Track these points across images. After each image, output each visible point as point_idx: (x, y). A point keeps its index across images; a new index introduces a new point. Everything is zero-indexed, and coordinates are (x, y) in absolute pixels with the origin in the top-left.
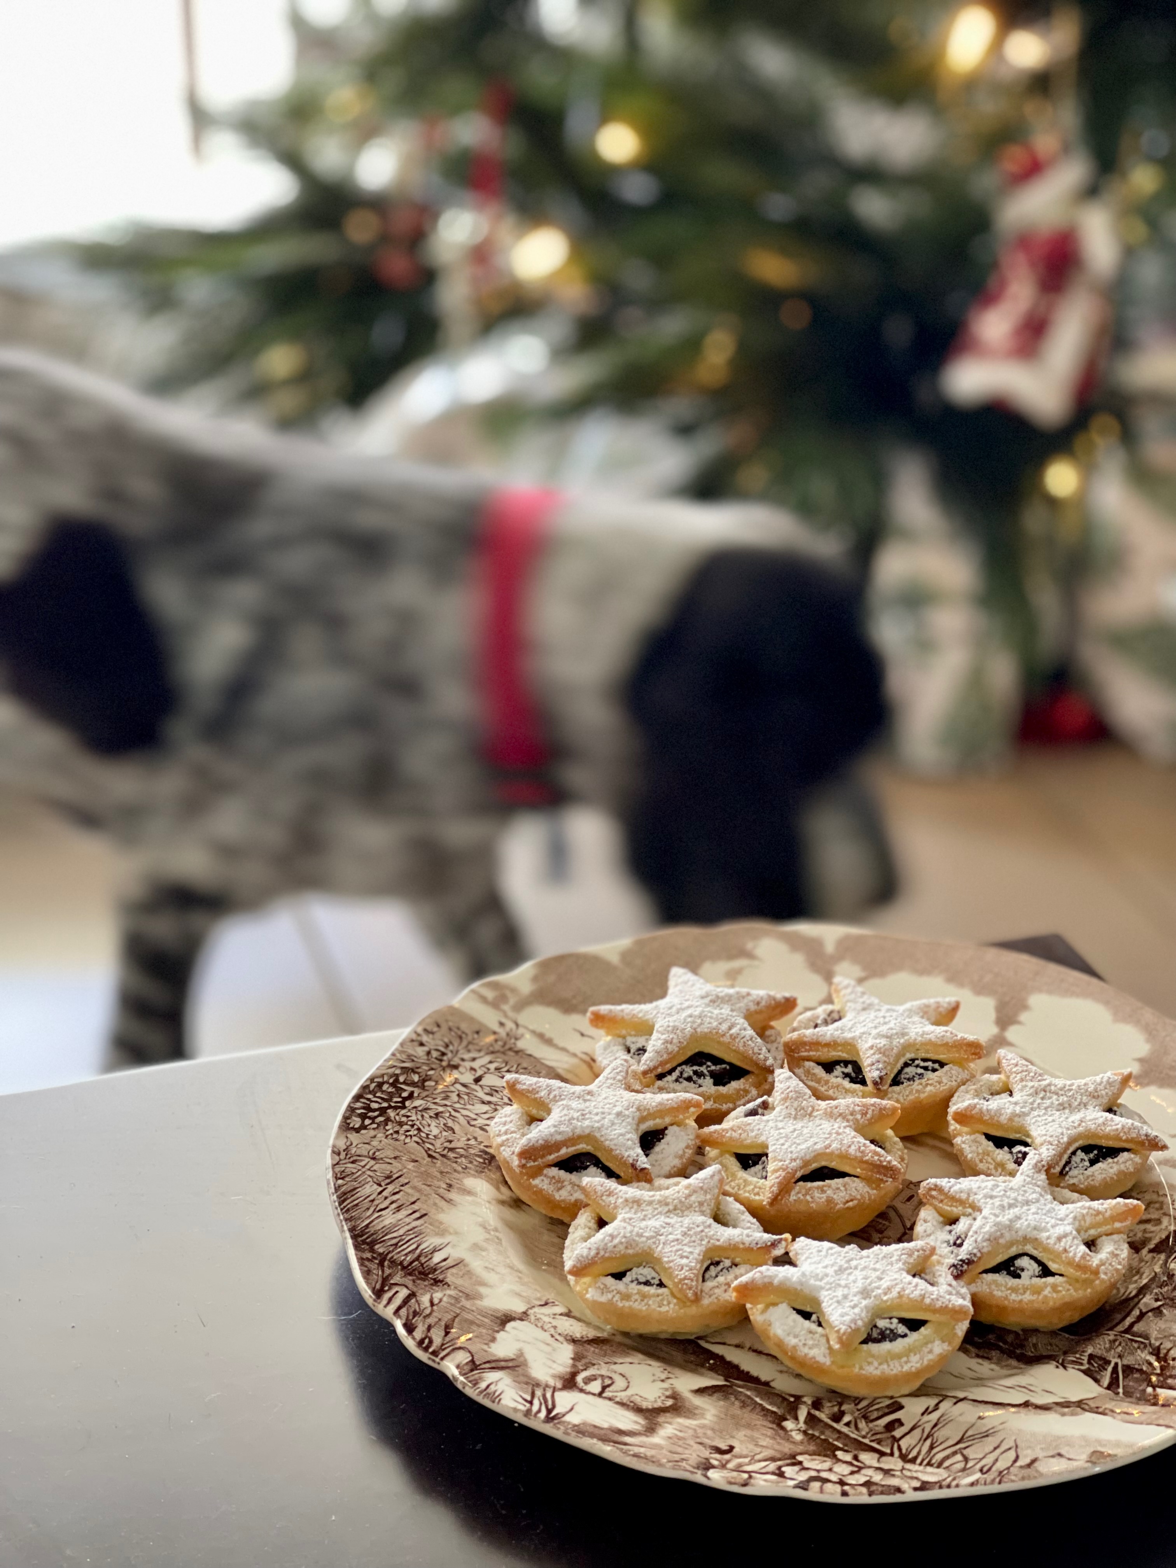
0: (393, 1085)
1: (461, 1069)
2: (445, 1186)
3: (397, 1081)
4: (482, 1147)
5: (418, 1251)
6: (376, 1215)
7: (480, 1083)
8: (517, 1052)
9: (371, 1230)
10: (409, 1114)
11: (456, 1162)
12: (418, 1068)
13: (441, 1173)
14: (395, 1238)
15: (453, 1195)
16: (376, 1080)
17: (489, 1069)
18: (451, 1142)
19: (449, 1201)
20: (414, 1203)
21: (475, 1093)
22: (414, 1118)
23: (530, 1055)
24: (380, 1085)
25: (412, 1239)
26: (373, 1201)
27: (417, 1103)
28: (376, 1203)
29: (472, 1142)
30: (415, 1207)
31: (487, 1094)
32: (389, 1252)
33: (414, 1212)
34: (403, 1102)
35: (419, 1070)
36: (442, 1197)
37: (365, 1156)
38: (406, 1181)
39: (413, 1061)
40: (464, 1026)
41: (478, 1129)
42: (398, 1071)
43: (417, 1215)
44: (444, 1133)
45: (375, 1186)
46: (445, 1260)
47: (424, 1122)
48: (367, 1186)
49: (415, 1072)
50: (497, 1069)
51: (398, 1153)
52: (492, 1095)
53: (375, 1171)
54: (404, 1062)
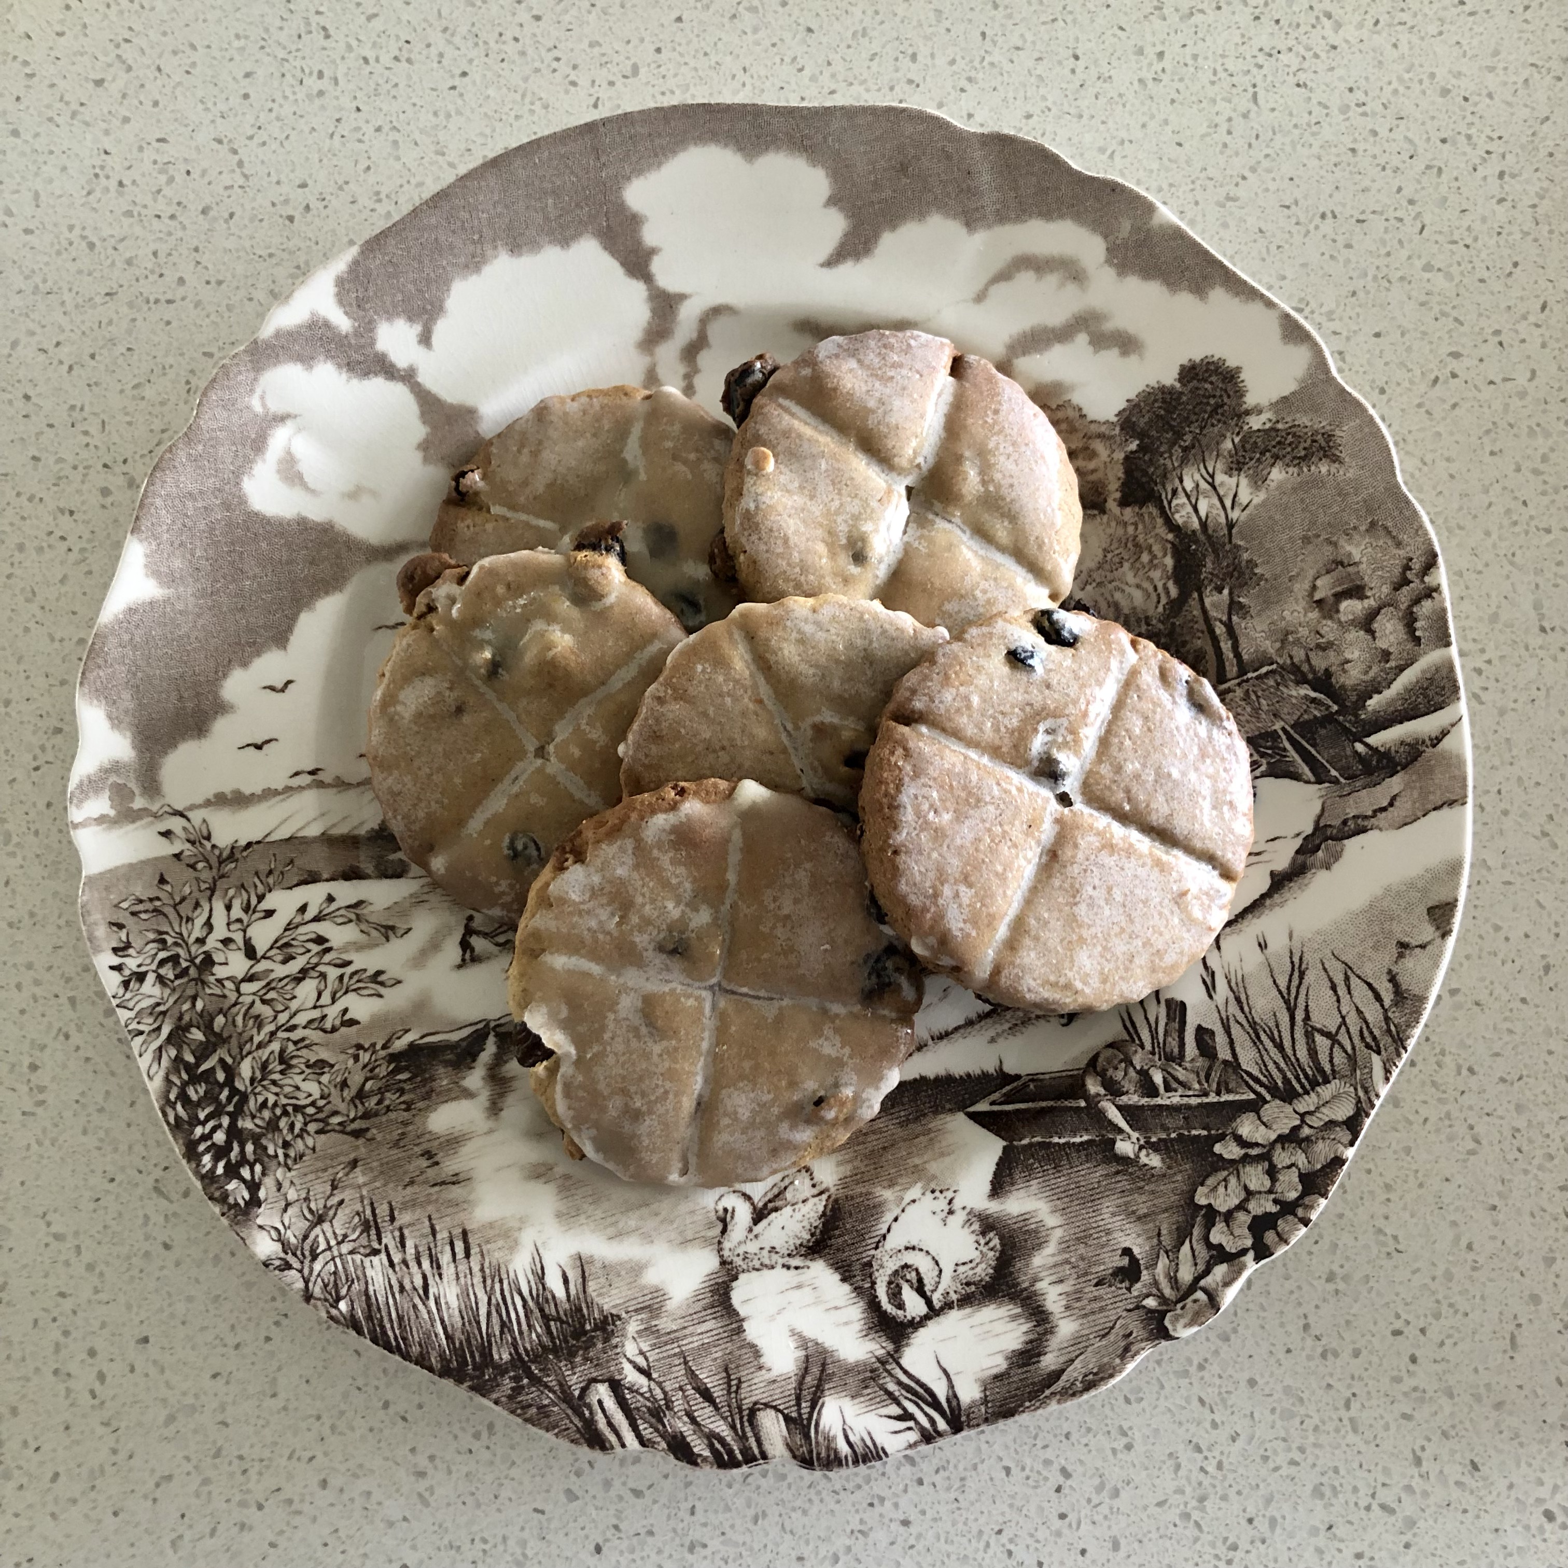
0: (194, 1079)
1: (218, 957)
2: (424, 1163)
3: (188, 1068)
4: (383, 1053)
5: (531, 1303)
6: (432, 1303)
7: (260, 953)
8: (232, 857)
9: (459, 1336)
10: (260, 1099)
11: (388, 1109)
12: (180, 1018)
13: (396, 1144)
14: (489, 1314)
15: (450, 1166)
16: (172, 1097)
17: (239, 920)
18: (344, 1084)
19: (455, 1180)
20: (434, 1232)
21: (273, 976)
22: (272, 1099)
23: (249, 845)
24: (183, 1097)
25: (502, 1290)
26: (402, 1289)
27: (246, 1069)
28: (408, 1286)
29: (365, 1057)
30: (442, 1235)
31: (284, 962)
32: (515, 1345)
33: (452, 1244)
34: (234, 1091)
35: (187, 1018)
36: (443, 1183)
37: (311, 1228)
38: (386, 1207)
39: (164, 1013)
40: (141, 890)
41: (343, 1029)
42: (173, 1053)
43: (459, 1246)
44: (325, 1079)
45: (375, 1260)
46: (566, 1281)
47: (288, 1089)
48: (370, 1272)
49: (187, 1028)
50: (247, 909)
51: (327, 1176)
52: (291, 958)
53: (345, 1236)
54: (159, 1029)
